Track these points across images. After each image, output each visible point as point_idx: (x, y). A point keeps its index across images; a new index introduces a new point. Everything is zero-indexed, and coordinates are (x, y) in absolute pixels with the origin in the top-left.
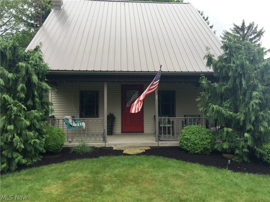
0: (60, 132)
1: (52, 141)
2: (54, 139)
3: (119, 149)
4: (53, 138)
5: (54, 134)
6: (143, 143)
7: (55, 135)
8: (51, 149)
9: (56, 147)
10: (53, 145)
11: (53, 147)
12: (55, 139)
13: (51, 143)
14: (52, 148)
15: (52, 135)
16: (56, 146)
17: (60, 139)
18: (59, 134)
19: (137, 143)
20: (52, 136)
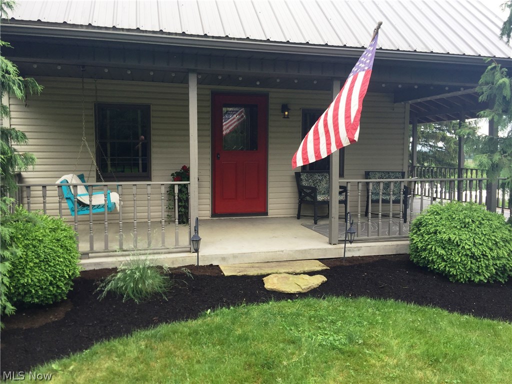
0: (60, 235)
1: (36, 270)
2: (43, 261)
3: (241, 274)
4: (38, 256)
5: (41, 241)
6: (299, 251)
7: (44, 247)
8: (32, 297)
9: (51, 288)
10: (39, 281)
11: (42, 288)
12: (47, 262)
13: (33, 277)
14: (36, 291)
15: (34, 247)
16: (51, 284)
17: (64, 258)
18: (58, 240)
19: (283, 251)
20: (33, 249)
